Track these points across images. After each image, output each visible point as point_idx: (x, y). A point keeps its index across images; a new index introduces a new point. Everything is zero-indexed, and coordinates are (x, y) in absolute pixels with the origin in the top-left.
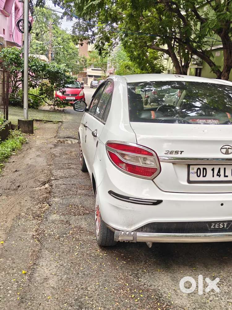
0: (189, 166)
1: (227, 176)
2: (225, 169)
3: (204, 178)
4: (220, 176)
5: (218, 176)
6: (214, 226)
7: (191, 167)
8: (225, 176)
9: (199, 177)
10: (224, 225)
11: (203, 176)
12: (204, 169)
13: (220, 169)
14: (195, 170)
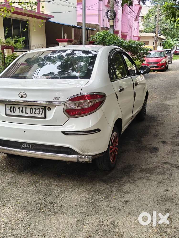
0: (6, 105)
1: (27, 113)
2: (26, 108)
3: (14, 113)
4: (23, 112)
5: (22, 113)
6: (24, 145)
7: (7, 105)
8: (26, 113)
9: (11, 112)
10: (29, 146)
11: (14, 112)
12: (14, 107)
13: (23, 108)
14: (9, 108)
